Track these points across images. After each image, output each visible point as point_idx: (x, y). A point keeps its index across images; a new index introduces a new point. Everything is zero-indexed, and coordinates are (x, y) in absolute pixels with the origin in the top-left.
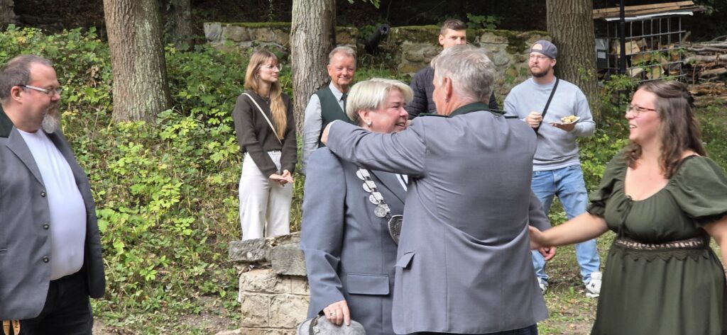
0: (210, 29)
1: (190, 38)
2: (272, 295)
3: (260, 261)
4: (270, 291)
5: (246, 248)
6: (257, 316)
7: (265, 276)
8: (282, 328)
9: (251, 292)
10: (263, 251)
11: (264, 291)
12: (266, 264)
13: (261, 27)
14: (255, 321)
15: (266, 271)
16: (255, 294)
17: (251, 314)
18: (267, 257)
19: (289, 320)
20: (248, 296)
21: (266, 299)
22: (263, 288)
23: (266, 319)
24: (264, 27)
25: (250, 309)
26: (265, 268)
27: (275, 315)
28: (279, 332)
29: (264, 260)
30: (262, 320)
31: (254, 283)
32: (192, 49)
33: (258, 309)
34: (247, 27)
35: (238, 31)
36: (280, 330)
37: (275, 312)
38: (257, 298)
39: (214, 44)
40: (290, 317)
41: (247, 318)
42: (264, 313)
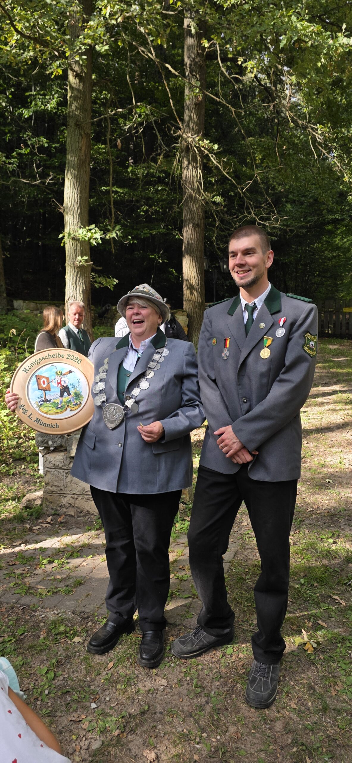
0: (17, 303)
1: (6, 308)
2: (67, 471)
3: (58, 447)
4: (65, 468)
5: (48, 438)
6: (55, 486)
7: (62, 457)
8: (74, 494)
9: (51, 468)
10: (60, 440)
11: (61, 468)
12: (62, 449)
13: (44, 303)
14: (54, 489)
15: (62, 454)
16: (54, 470)
17: (51, 484)
18: (63, 444)
19: (79, 489)
20: (49, 472)
21: (63, 474)
22: (60, 466)
23: (62, 488)
24: (46, 303)
25: (50, 480)
26: (62, 451)
27: (69, 485)
28: (72, 497)
29: (61, 446)
30: (59, 489)
31: (53, 462)
32: (7, 314)
33: (55, 481)
34: (37, 303)
35: (32, 305)
36: (73, 496)
37: (69, 483)
38: (55, 473)
39: (20, 312)
40: (80, 486)
41: (48, 487)
42: (61, 484)
